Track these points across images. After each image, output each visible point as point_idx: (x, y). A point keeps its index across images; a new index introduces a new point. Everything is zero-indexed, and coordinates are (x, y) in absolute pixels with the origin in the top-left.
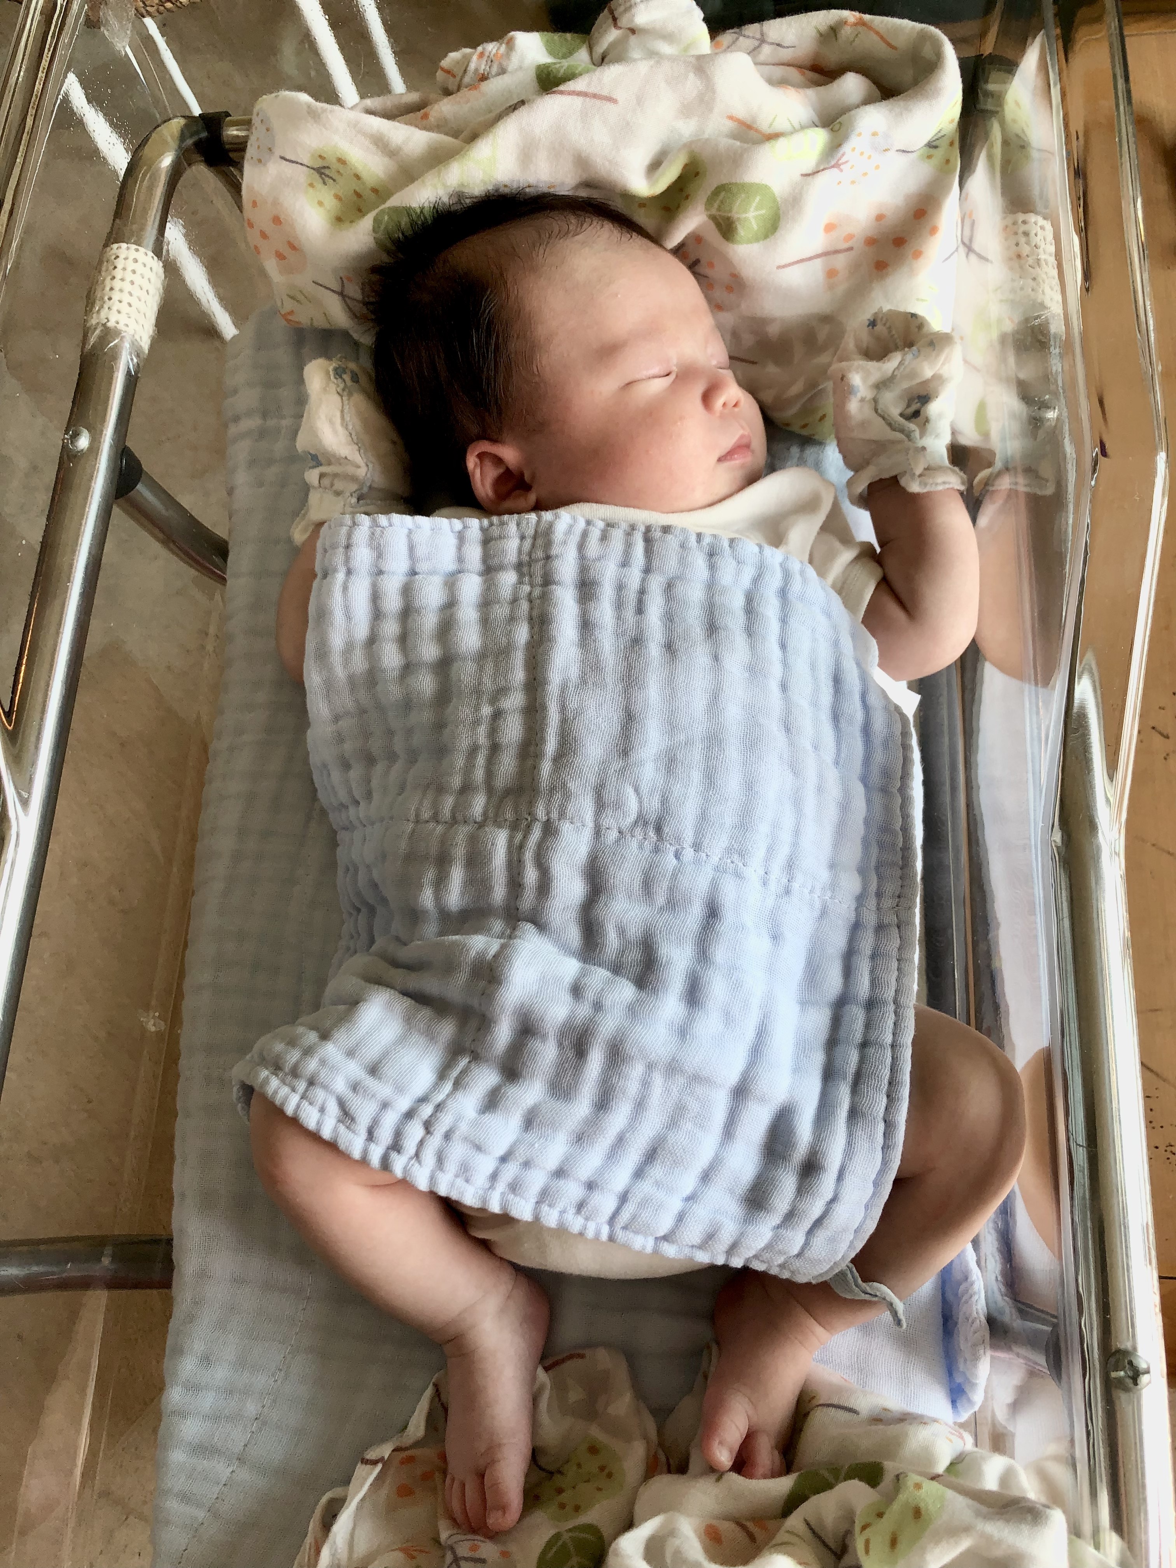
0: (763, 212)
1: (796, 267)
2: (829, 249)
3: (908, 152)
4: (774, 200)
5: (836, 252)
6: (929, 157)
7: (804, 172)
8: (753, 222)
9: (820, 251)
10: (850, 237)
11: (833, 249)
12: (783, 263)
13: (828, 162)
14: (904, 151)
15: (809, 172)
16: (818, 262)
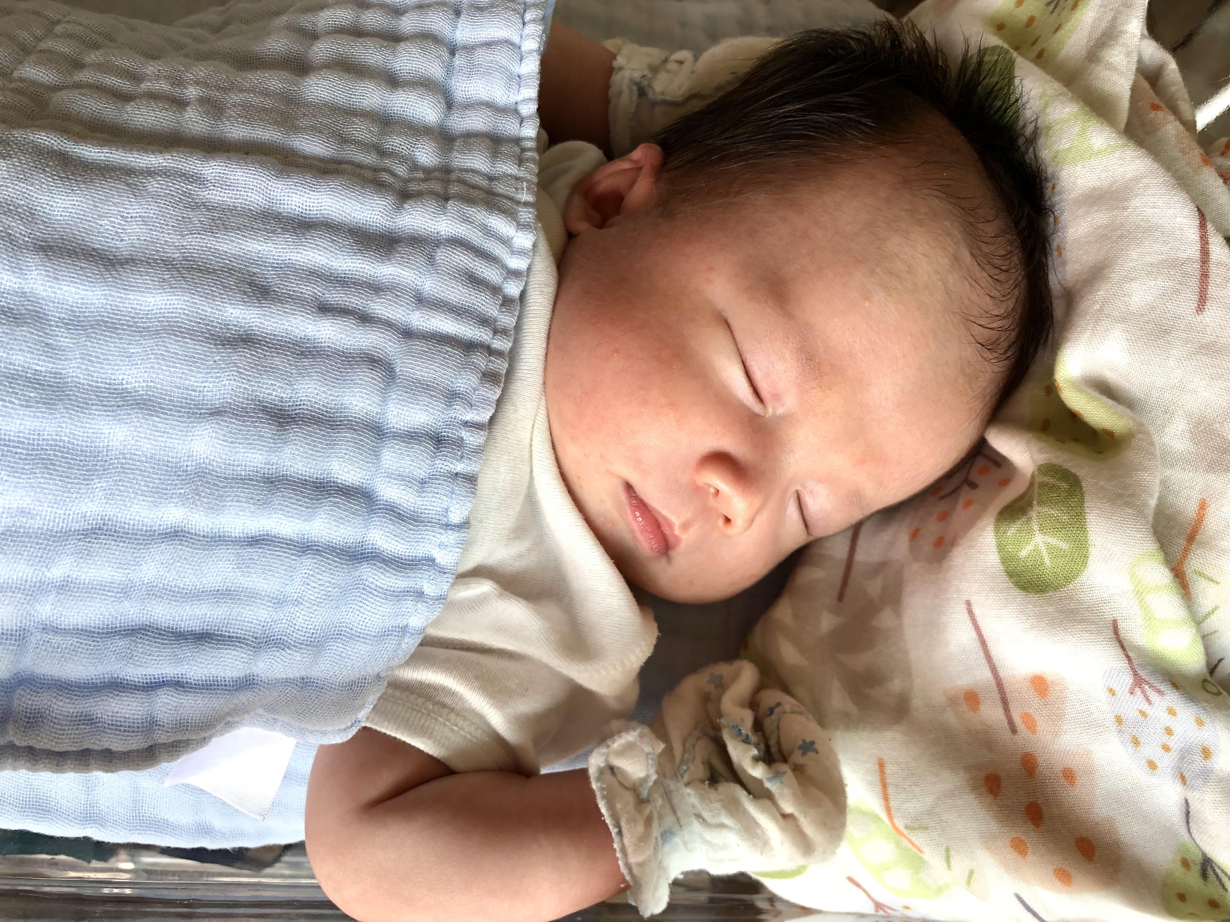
0: (1047, 562)
1: (974, 635)
2: (1008, 691)
3: (1188, 823)
4: (1068, 579)
5: (1005, 703)
6: (1185, 863)
7: (1121, 625)
8: (1030, 547)
9: (1002, 674)
10: (1031, 725)
11: (1009, 696)
12: (977, 611)
13: (1143, 666)
14: (1188, 813)
15: (1123, 634)
16: (984, 674)
